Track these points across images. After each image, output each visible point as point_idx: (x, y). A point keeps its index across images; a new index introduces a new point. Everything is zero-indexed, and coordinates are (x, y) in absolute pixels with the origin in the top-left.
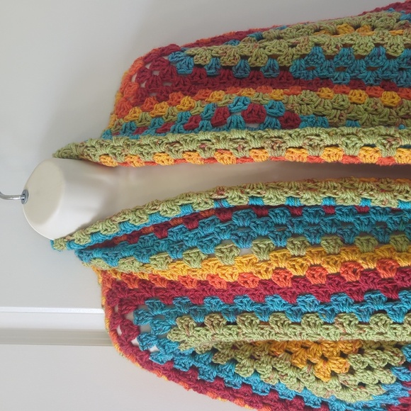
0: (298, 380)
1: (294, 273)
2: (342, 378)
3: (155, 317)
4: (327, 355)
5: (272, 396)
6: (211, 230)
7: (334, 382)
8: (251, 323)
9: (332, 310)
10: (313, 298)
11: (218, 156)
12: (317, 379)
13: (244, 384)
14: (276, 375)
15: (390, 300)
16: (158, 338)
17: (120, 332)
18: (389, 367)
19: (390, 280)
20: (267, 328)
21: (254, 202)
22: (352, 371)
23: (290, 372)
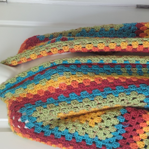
0: (83, 129)
1: (79, 82)
2: (99, 124)
3: (28, 109)
4: (93, 117)
5: (73, 141)
6: (49, 72)
7: (97, 127)
8: (64, 104)
9: (93, 96)
10: (86, 92)
11: (52, 50)
12: (90, 127)
13: (62, 136)
14: (74, 128)
15: (113, 89)
16: (29, 116)
17: (14, 118)
18: (116, 117)
19: (112, 83)
20: (70, 105)
21: (64, 62)
22: (102, 121)
23: (79, 125)
